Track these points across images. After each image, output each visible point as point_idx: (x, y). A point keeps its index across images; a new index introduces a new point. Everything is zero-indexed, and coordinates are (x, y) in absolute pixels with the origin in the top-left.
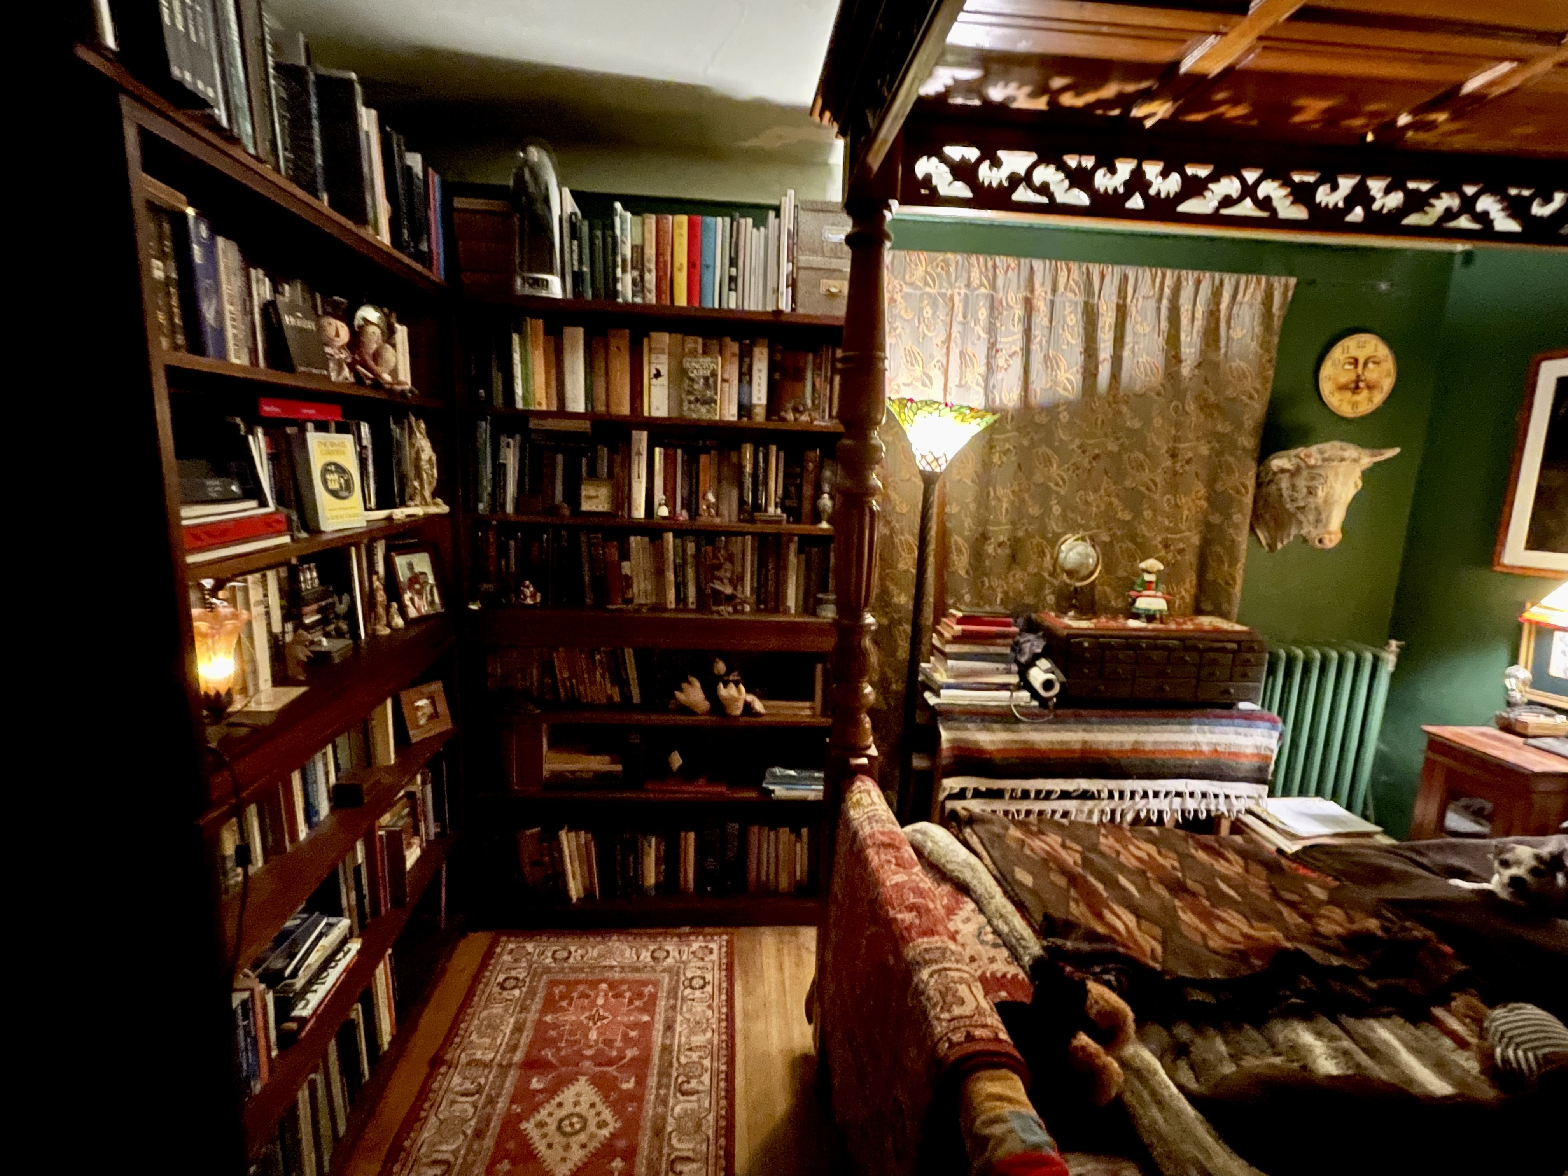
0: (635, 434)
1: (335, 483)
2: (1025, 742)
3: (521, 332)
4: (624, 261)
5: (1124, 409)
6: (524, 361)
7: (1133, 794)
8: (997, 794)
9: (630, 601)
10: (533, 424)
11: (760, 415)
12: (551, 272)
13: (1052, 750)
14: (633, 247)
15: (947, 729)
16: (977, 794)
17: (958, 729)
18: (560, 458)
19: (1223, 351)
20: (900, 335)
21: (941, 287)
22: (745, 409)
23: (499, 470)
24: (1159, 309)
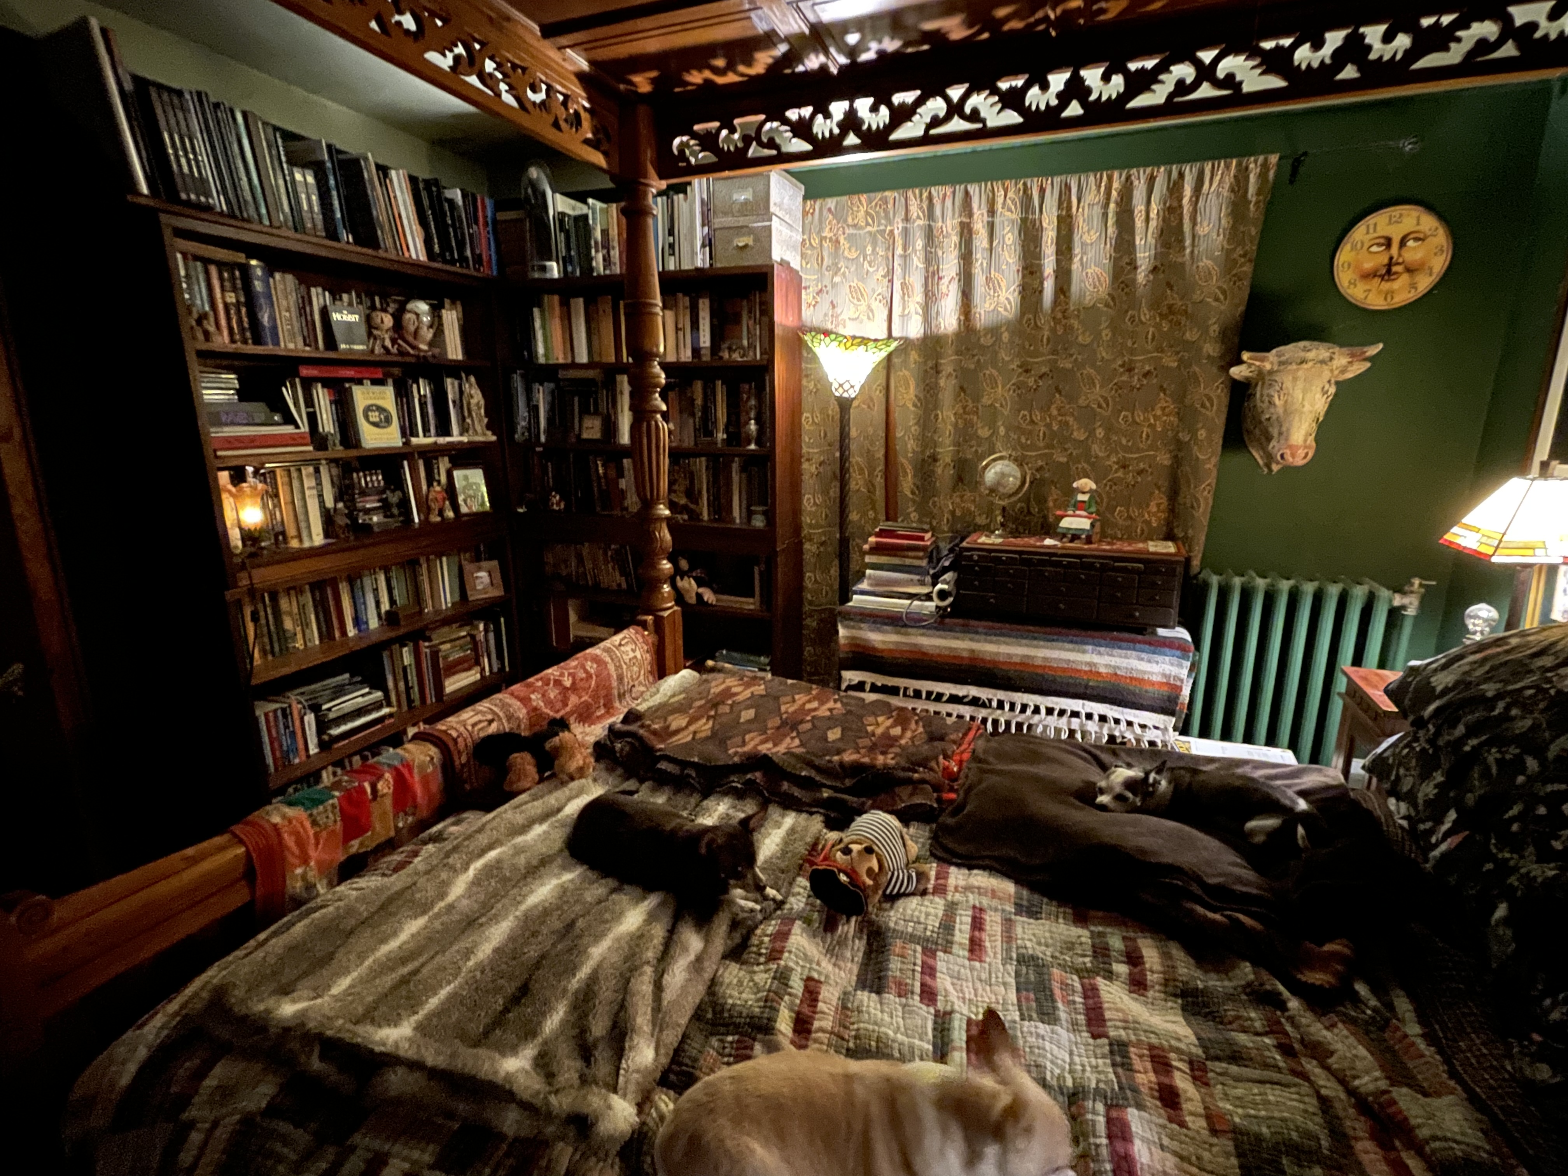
0: (619, 378)
1: (374, 416)
2: (915, 645)
3: (540, 306)
4: (596, 243)
5: (1075, 323)
6: (543, 327)
7: (1024, 708)
8: (893, 691)
9: (626, 509)
10: (562, 374)
11: (706, 357)
12: (550, 260)
13: (939, 655)
14: (602, 231)
15: (846, 627)
16: (874, 689)
17: (853, 627)
18: (576, 399)
19: (1188, 251)
20: (844, 274)
21: (879, 225)
22: (696, 351)
23: (533, 410)
24: (1105, 215)
